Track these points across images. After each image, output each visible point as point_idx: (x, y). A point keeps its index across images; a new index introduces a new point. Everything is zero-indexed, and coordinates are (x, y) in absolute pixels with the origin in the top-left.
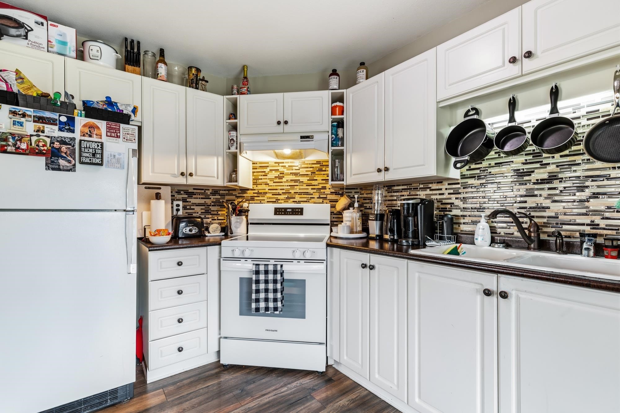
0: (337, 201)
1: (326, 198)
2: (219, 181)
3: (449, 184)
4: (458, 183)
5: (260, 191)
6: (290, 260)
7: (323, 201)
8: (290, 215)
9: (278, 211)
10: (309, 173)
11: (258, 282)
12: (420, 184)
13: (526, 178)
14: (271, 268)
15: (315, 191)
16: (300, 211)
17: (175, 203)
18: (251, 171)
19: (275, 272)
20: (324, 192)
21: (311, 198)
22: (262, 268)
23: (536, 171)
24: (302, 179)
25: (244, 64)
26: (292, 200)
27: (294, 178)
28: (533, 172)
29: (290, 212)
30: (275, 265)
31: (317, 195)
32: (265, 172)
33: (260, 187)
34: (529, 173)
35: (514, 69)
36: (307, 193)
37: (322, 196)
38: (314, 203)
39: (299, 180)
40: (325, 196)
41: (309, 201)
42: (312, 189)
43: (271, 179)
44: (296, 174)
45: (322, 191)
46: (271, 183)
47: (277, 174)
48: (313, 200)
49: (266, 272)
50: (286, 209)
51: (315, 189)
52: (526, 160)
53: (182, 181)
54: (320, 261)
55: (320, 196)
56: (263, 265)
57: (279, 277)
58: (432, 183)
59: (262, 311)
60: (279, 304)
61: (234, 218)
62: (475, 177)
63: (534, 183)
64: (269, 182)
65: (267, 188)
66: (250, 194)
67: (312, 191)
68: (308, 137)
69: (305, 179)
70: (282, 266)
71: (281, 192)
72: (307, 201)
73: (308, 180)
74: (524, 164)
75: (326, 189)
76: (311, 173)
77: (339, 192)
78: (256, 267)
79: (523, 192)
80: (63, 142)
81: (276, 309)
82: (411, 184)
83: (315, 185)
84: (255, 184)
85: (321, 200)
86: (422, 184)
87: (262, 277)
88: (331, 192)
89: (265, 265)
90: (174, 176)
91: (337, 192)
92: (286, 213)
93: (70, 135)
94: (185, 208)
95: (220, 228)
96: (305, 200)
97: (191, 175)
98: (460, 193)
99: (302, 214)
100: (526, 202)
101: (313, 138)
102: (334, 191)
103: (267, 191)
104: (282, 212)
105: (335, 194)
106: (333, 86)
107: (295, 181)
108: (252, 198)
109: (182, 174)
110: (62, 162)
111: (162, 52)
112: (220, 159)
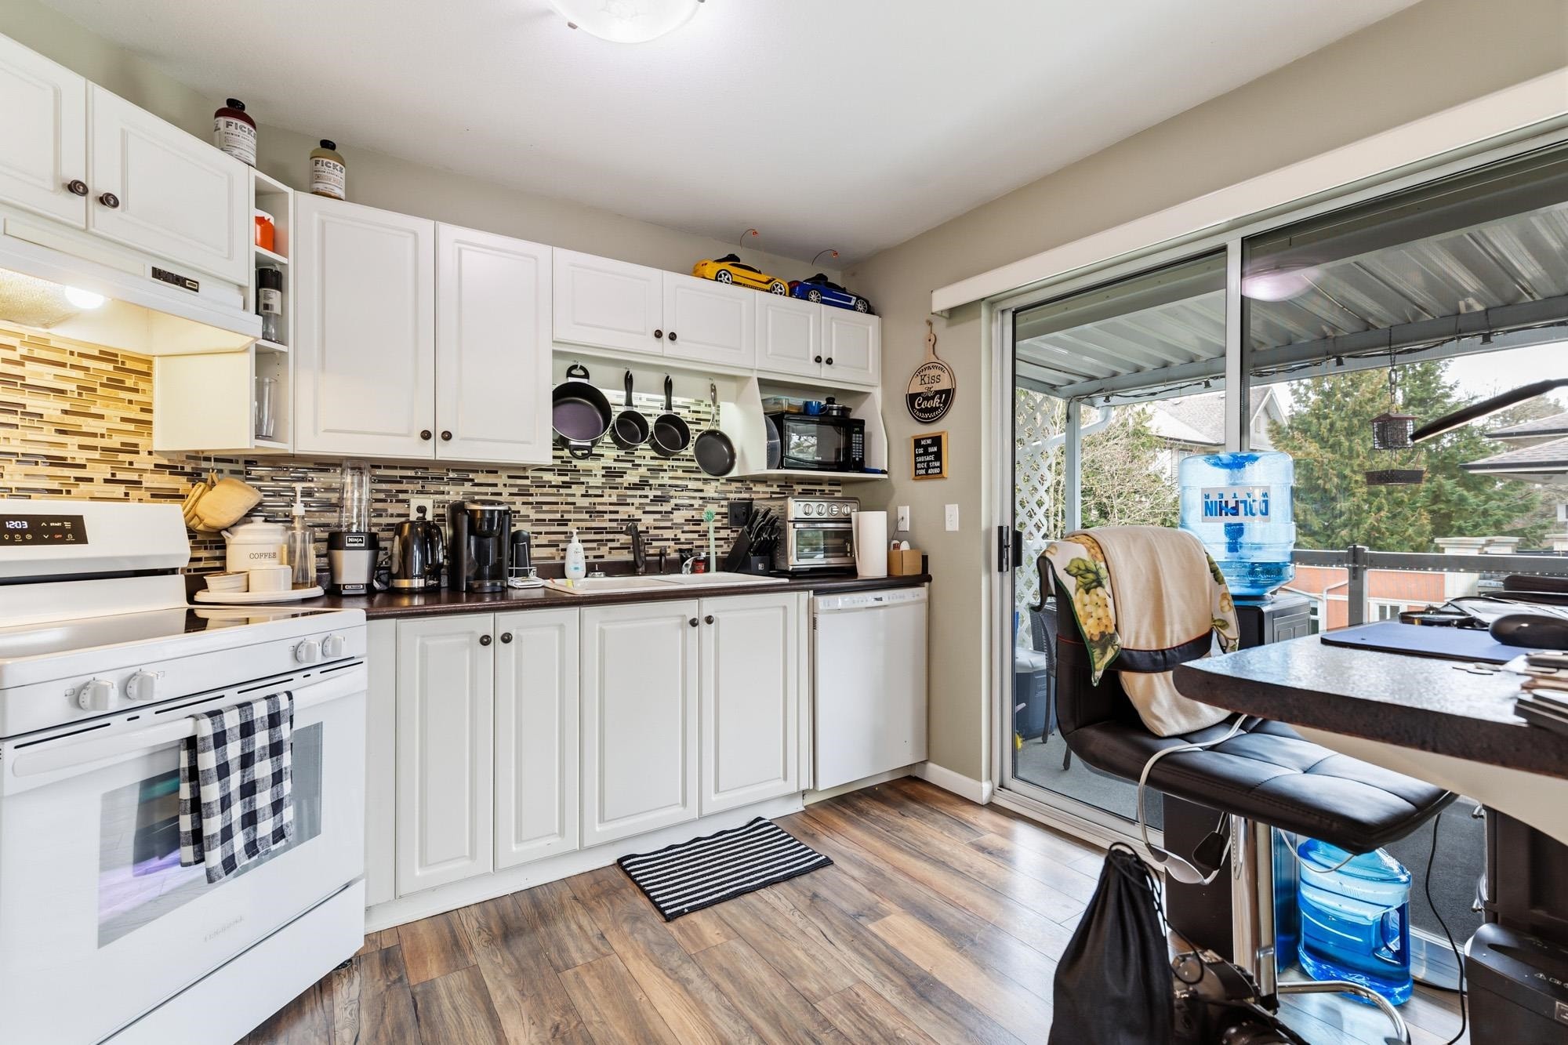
1: (140, 483)
3: (509, 477)
4: (527, 478)
7: (127, 494)
8: (25, 542)
10: (69, 386)
12: (448, 470)
13: (618, 480)
15: (96, 455)
16: (66, 530)
20: (131, 463)
21: (77, 479)
23: (628, 471)
24: (34, 403)
28: (625, 473)
29: (22, 531)
31: (101, 472)
34: (621, 474)
37: (120, 476)
38: (92, 498)
39: (24, 406)
40: (135, 477)
41: (68, 492)
42: (81, 447)
45: (122, 457)
48: (83, 486)
51: (95, 448)
52: (618, 456)
55: (113, 475)
58: (477, 472)
62: (554, 470)
63: (626, 488)
67: (81, 457)
72: (60, 492)
73: (65, 412)
75: (137, 452)
76: (79, 387)
77: (182, 468)
79: (614, 499)
82: (427, 469)
83: (94, 435)
85: (119, 490)
86: (453, 470)
88: (156, 466)
91: (176, 467)
92: (8, 537)
99: (87, 539)
100: (617, 512)
102: (166, 462)
105: (171, 473)
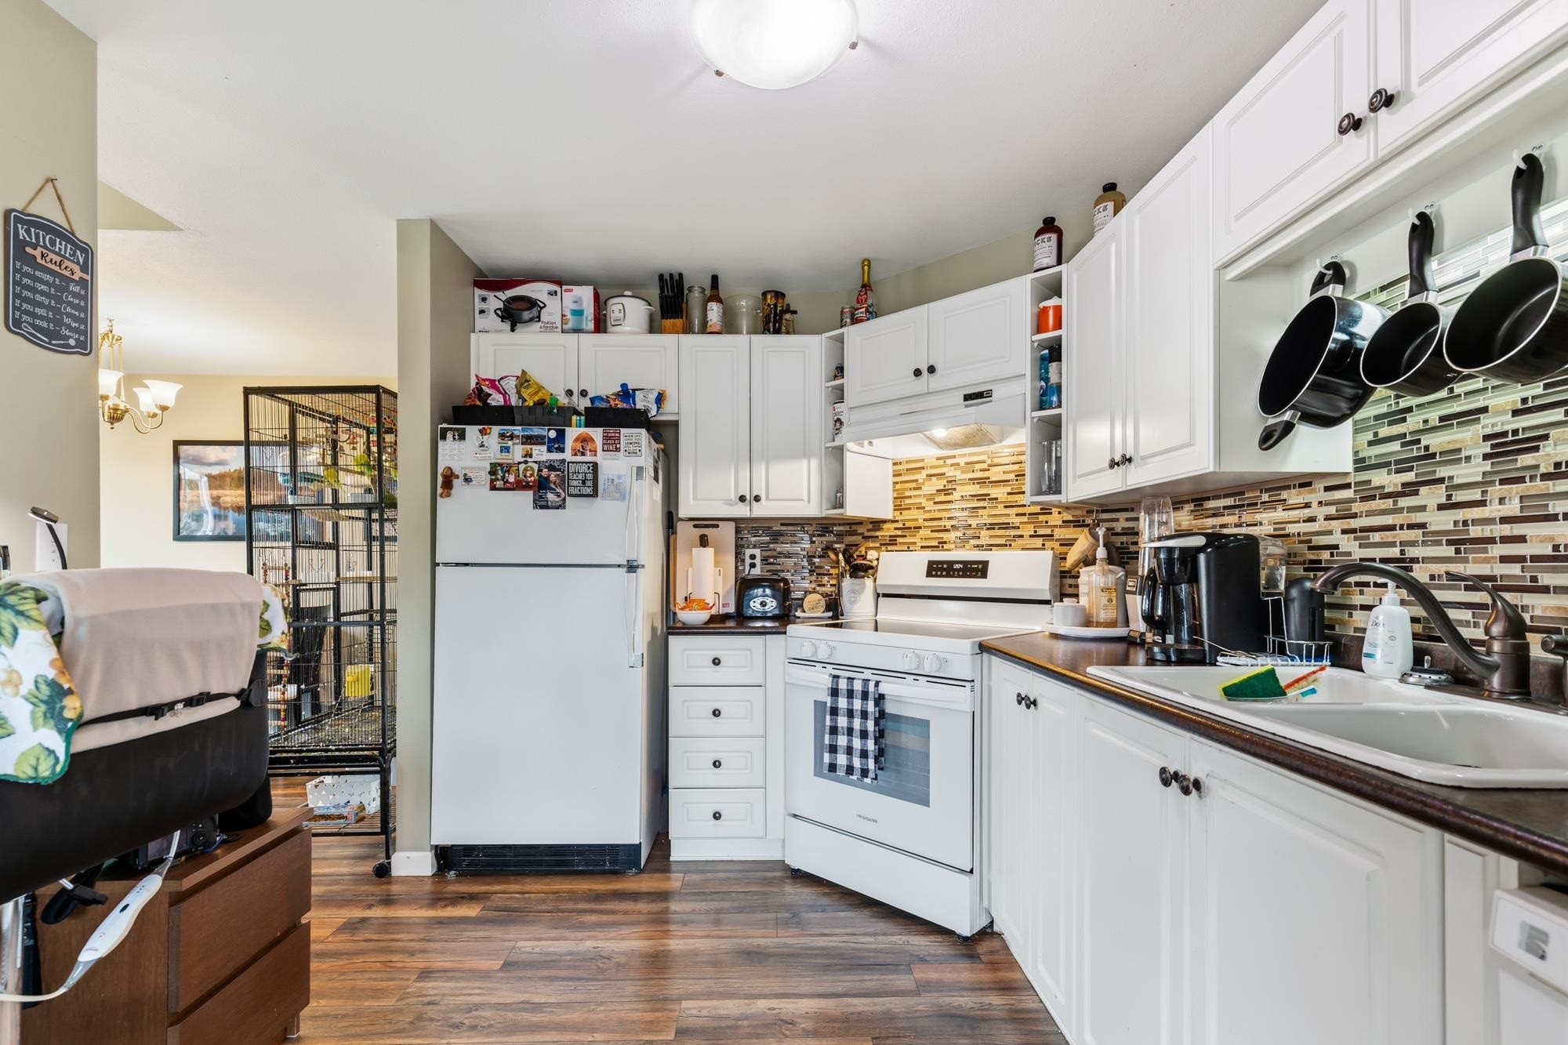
0: (1072, 545)
1: (1052, 536)
2: (812, 508)
3: (1327, 489)
4: (1347, 486)
5: (908, 524)
6: (900, 674)
7: (1044, 545)
8: (959, 576)
9: (935, 569)
10: (1012, 476)
11: (834, 711)
12: (1261, 492)
13: (1525, 460)
14: (858, 686)
15: (1025, 519)
16: (978, 570)
17: (748, 552)
18: (891, 480)
19: (865, 696)
20: (1047, 522)
21: (1014, 536)
22: (843, 685)
23: (1554, 433)
24: (994, 492)
25: (866, 256)
26: (973, 542)
27: (976, 489)
28: (1546, 437)
29: (958, 570)
30: (866, 681)
31: (1028, 530)
32: (917, 481)
33: (907, 515)
34: (1533, 442)
35: (1357, 149)
36: (1006, 526)
37: (1041, 532)
38: (1023, 549)
39: (989, 495)
40: (1048, 531)
41: (1010, 545)
42: (1017, 515)
43: (930, 497)
44: (982, 481)
45: (1042, 518)
46: (929, 506)
47: (940, 484)
48: (1020, 541)
49: (850, 694)
50: (951, 563)
51: (1025, 514)
52: (1524, 401)
53: (742, 511)
54: (959, 682)
55: (1035, 532)
56: (844, 678)
57: (871, 707)
58: (1288, 487)
59: (841, 773)
60: (871, 764)
61: (847, 583)
62: (1388, 464)
63: (1546, 477)
64: (924, 502)
65: (919, 516)
66: (888, 531)
67: (1017, 520)
68: (979, 395)
69: (999, 492)
70: (877, 684)
71: (948, 524)
72: (1006, 545)
73: (1009, 494)
74: (1516, 413)
75: (1051, 513)
76: (1016, 476)
77: (1084, 521)
78: (832, 682)
79: (1513, 508)
80: (551, 468)
81: (865, 773)
82: (1243, 493)
83: (1025, 506)
84: (898, 508)
85: (1039, 542)
87: (843, 703)
88: (1064, 522)
89: (849, 678)
90: (729, 502)
91: (1079, 521)
92: (952, 573)
93: (556, 456)
94: (764, 560)
95: (823, 603)
96: (1002, 541)
97: (757, 499)
98: (1354, 516)
99: (984, 575)
100: (1522, 539)
101: (991, 396)
102: (1071, 518)
103: (921, 522)
104: (942, 569)
105: (1074, 526)
106: (1039, 261)
107: (982, 497)
108: (892, 541)
109: (742, 499)
110: (551, 497)
111: (715, 279)
112: (814, 463)
